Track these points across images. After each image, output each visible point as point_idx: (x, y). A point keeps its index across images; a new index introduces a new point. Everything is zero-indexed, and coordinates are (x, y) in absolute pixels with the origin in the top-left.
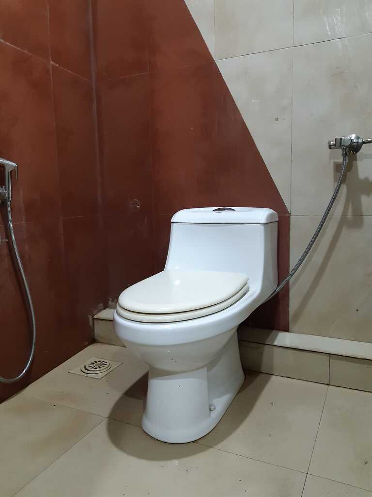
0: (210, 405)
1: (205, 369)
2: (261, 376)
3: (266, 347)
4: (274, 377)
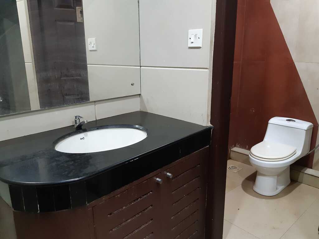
0: (277, 188)
1: (277, 176)
2: (297, 183)
3: (301, 173)
4: (303, 184)
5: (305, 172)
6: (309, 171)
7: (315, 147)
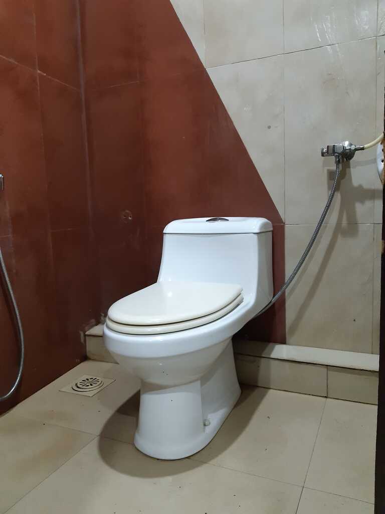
0: (205, 420)
3: (263, 360)
4: (271, 390)
5: (273, 355)
6: (280, 351)
7: (283, 283)
